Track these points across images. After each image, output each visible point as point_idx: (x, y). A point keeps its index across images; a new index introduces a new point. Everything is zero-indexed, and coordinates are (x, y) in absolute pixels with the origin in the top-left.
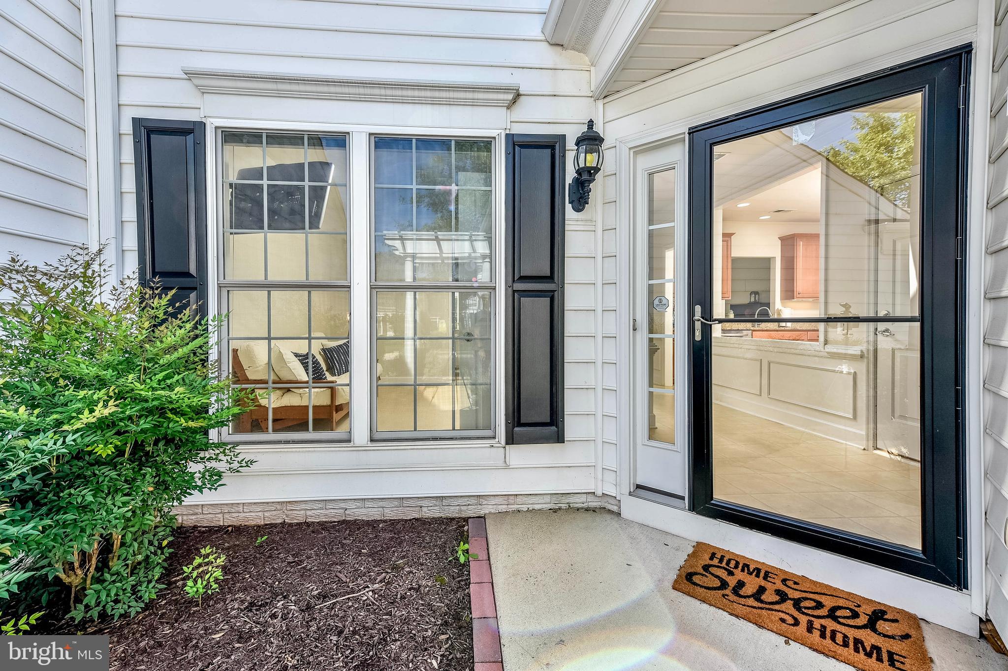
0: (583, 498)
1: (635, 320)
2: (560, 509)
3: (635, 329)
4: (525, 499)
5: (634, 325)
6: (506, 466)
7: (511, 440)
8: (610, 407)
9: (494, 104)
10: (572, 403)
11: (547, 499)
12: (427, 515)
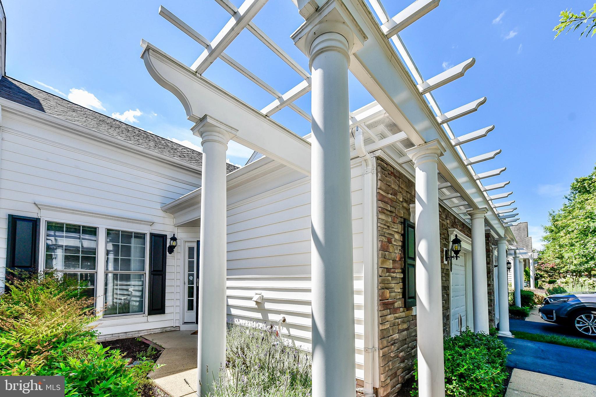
0: (170, 328)
1: (184, 282)
2: (163, 332)
3: (184, 284)
4: (153, 330)
5: (184, 283)
6: (148, 322)
7: (150, 314)
8: (178, 303)
9: (147, 225)
10: (167, 303)
11: (159, 329)
12: (121, 338)
